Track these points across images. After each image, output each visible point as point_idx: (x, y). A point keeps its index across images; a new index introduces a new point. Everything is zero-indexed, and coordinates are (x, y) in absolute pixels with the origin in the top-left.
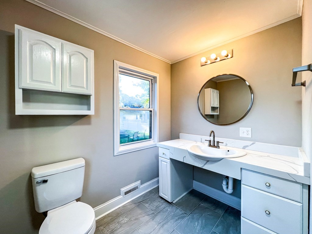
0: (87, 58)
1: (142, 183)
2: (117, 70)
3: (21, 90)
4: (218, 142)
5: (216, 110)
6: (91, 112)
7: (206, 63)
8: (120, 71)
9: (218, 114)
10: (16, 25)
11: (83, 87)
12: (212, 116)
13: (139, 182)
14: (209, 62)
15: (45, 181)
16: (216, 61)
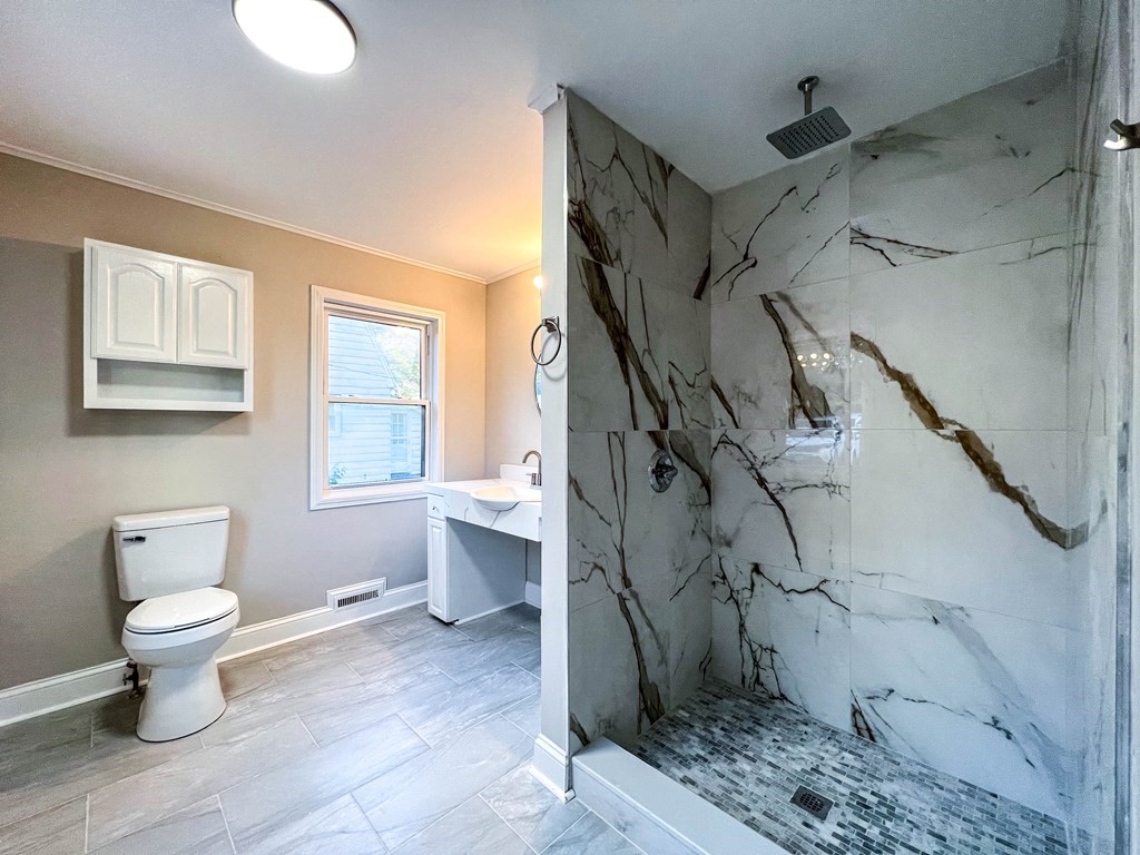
0: (236, 291)
1: (389, 586)
2: (317, 305)
3: (96, 361)
6: (247, 406)
8: (325, 308)
10: (86, 239)
11: (226, 353)
13: (382, 581)
15: (140, 539)
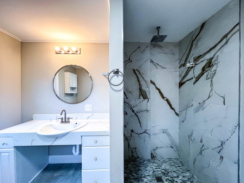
4: (69, 118)
5: (75, 90)
7: (60, 52)
9: (76, 92)
12: (72, 95)
14: (63, 52)
16: (69, 53)
